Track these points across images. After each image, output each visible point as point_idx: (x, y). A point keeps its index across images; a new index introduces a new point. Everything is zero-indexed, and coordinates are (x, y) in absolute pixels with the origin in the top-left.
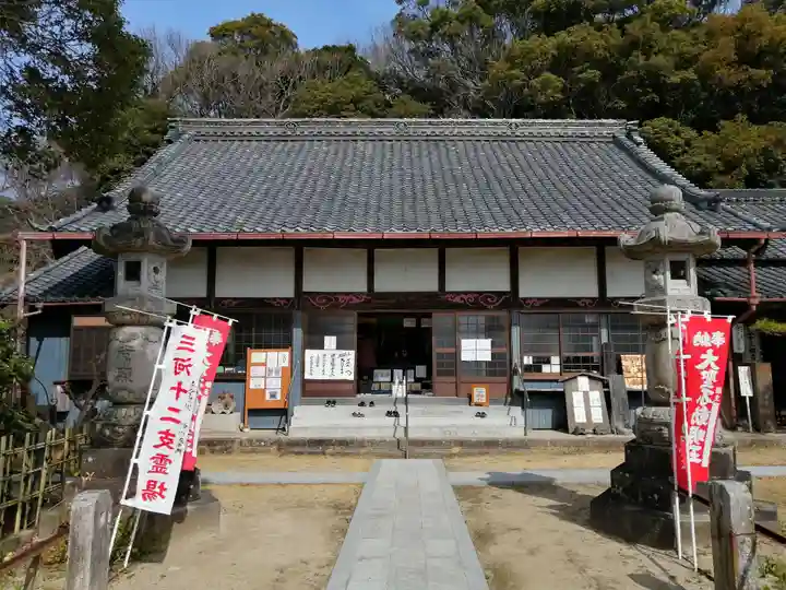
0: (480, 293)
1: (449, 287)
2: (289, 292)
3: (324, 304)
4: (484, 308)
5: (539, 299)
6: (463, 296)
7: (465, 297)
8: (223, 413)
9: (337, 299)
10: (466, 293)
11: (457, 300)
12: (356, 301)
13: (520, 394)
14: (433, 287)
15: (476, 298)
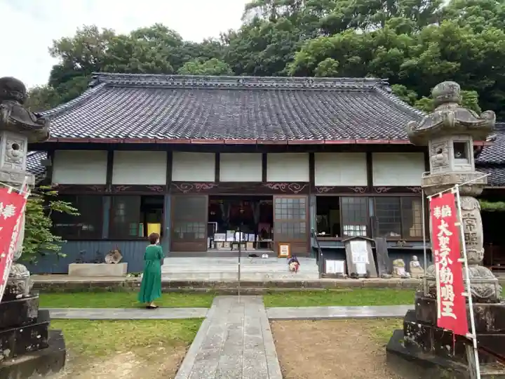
0: (290, 183)
1: (269, 179)
2: (162, 181)
3: (186, 190)
4: (293, 193)
5: (328, 187)
6: (278, 185)
7: (280, 186)
8: (113, 263)
9: (194, 186)
10: (280, 183)
11: (275, 187)
12: (206, 187)
13: (316, 250)
14: (259, 179)
15: (287, 187)
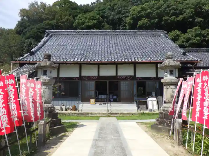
1: (118, 75)
2: (78, 76)
3: (87, 79)
4: (127, 80)
5: (141, 78)
9: (90, 78)
10: (123, 76)
11: (121, 78)
12: (95, 78)
14: (114, 74)
15: (125, 77)
